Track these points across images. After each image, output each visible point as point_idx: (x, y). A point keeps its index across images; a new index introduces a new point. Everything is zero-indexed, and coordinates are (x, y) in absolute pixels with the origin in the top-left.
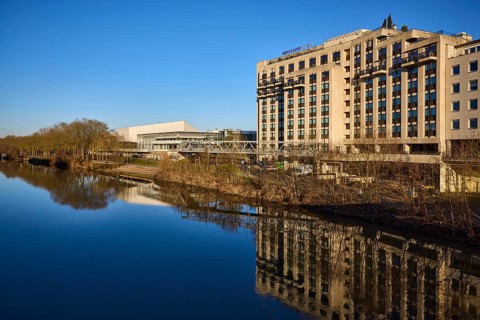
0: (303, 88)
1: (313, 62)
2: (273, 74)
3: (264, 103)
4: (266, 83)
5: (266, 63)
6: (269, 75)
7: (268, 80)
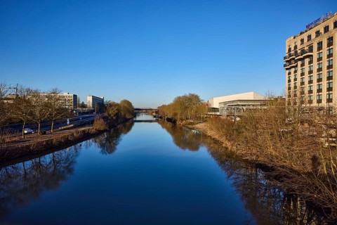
0: (312, 56)
1: (318, 33)
2: (296, 47)
3: (289, 73)
4: (290, 55)
5: (292, 38)
6: (293, 49)
7: (292, 52)
